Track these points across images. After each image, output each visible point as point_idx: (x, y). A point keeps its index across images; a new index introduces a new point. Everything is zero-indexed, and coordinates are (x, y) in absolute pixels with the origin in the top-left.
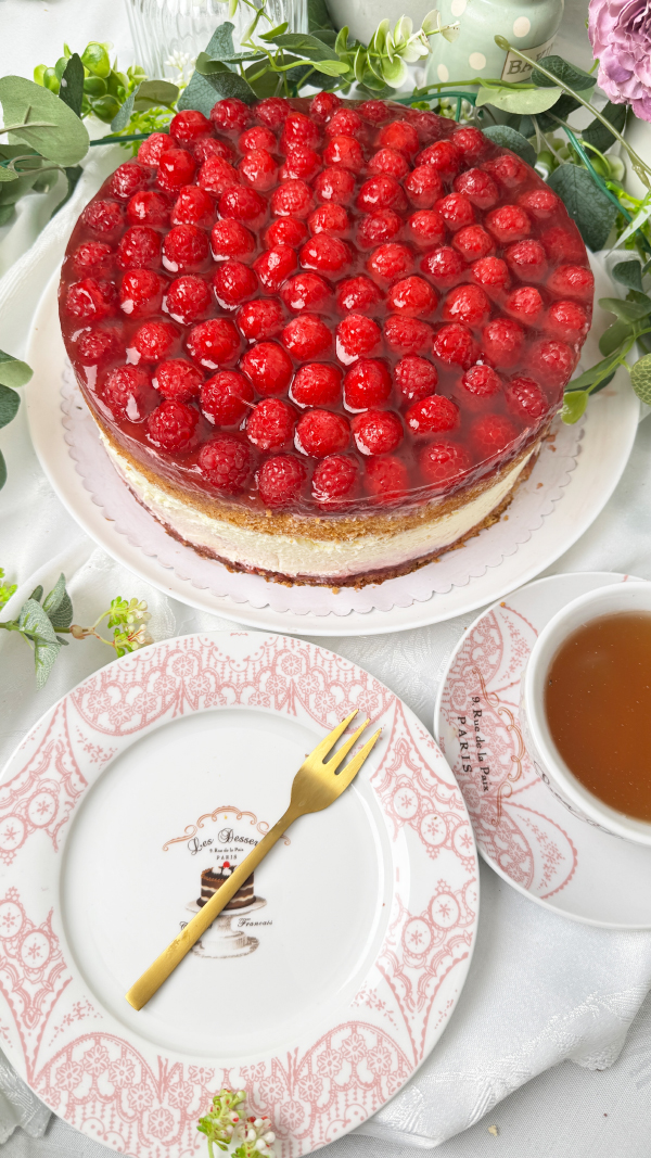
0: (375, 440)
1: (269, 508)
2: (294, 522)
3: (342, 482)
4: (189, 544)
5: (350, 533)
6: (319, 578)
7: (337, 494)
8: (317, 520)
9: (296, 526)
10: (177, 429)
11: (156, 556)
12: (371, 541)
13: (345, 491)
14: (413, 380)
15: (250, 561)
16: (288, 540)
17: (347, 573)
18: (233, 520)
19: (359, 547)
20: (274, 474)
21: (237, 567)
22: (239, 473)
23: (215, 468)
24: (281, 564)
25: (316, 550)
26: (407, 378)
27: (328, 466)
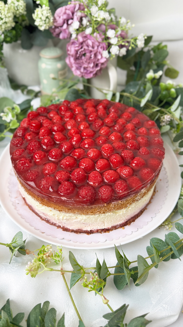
0: (128, 173)
1: (105, 203)
2: (113, 205)
3: (125, 187)
4: (73, 231)
5: (128, 204)
6: (117, 226)
7: (125, 191)
8: (120, 202)
9: (113, 206)
10: (70, 188)
11: (64, 239)
12: (133, 205)
13: (127, 189)
14: (128, 155)
15: (95, 228)
16: (110, 214)
17: (126, 221)
18: (92, 212)
19: (130, 209)
20: (104, 191)
21: (91, 232)
22: (94, 194)
23: (87, 195)
24: (106, 225)
25: (117, 215)
26: (126, 155)
27: (118, 184)
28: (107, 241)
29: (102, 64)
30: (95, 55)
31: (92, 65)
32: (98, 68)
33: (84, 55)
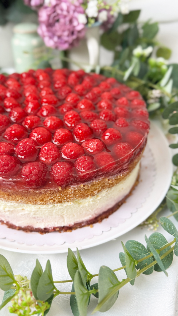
0: (95, 146)
1: (60, 186)
2: (72, 190)
3: (89, 164)
4: (20, 229)
5: (95, 190)
6: (83, 222)
7: (89, 169)
8: (82, 185)
9: (73, 192)
10: (9, 164)
11: (5, 238)
12: (104, 193)
13: (91, 167)
14: (99, 126)
15: (50, 225)
16: (69, 204)
17: (95, 216)
18: (42, 200)
19: (99, 198)
20: (58, 168)
21: (45, 231)
22: (43, 173)
23: (31, 173)
24: (66, 220)
25: (81, 206)
26: (96, 126)
27: (80, 160)
28: (66, 244)
29: (79, 32)
30: (71, 21)
31: (66, 33)
32: (74, 37)
33: (58, 21)
